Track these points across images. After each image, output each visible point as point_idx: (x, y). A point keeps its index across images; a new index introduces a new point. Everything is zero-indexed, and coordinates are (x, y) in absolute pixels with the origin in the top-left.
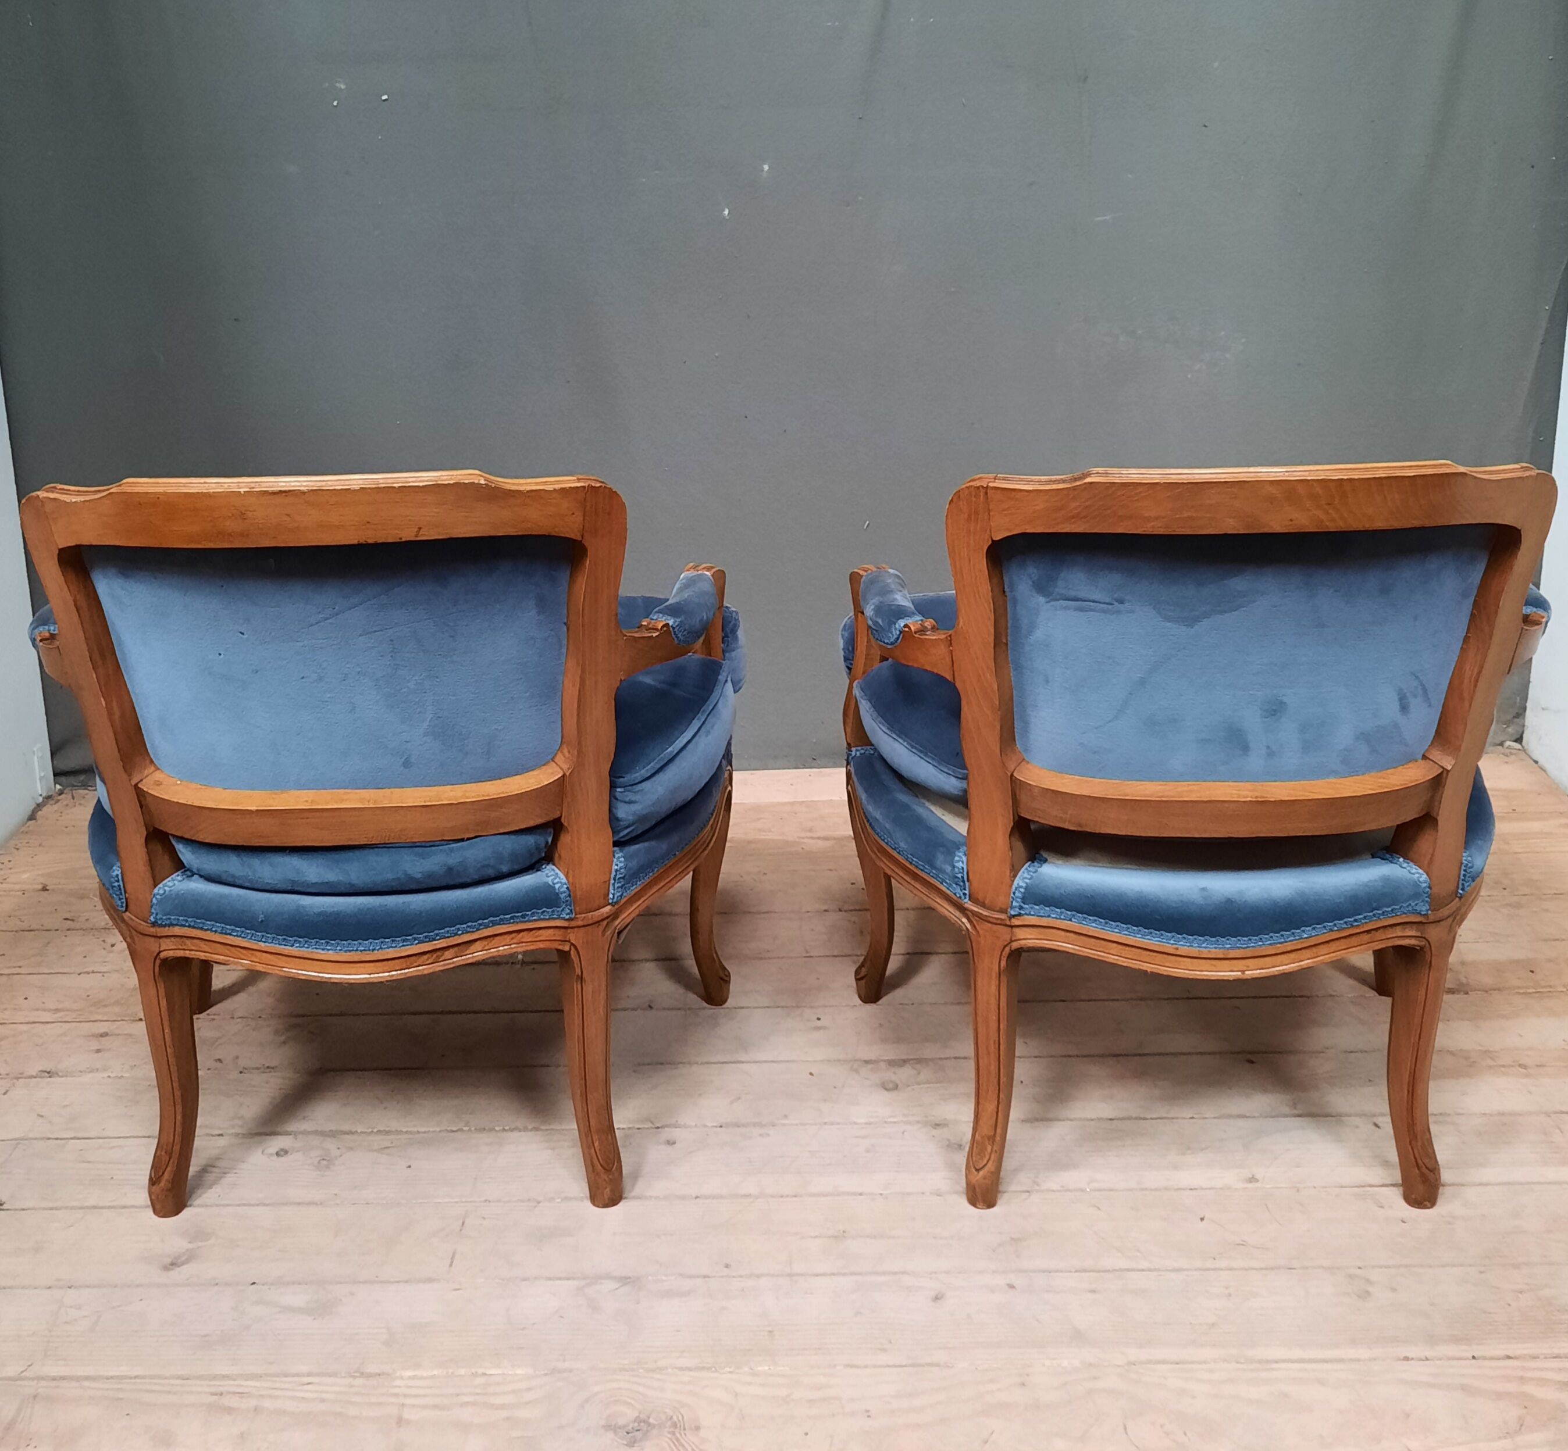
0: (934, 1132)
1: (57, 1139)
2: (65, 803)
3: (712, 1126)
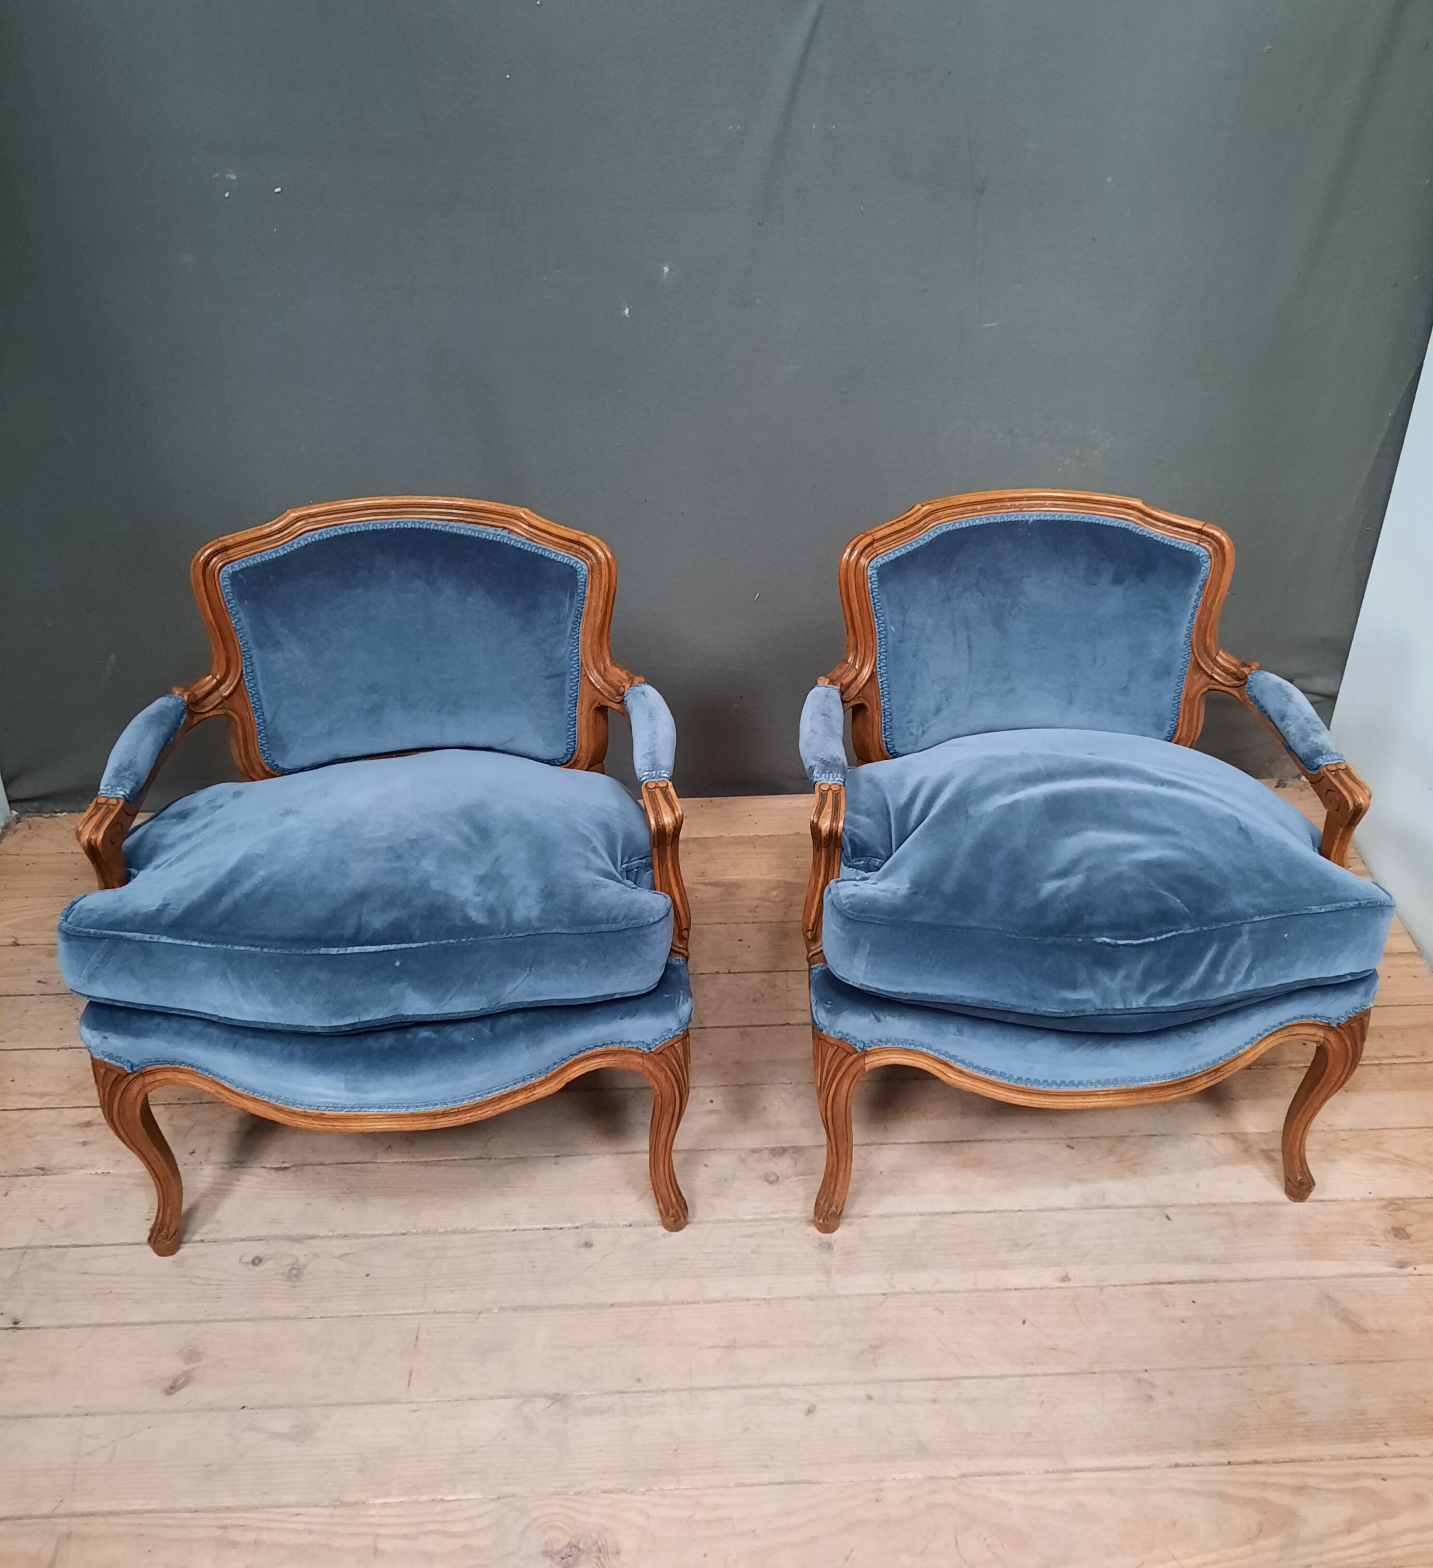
0: (809, 1230)
1: (57, 1247)
2: (23, 833)
3: (623, 1225)
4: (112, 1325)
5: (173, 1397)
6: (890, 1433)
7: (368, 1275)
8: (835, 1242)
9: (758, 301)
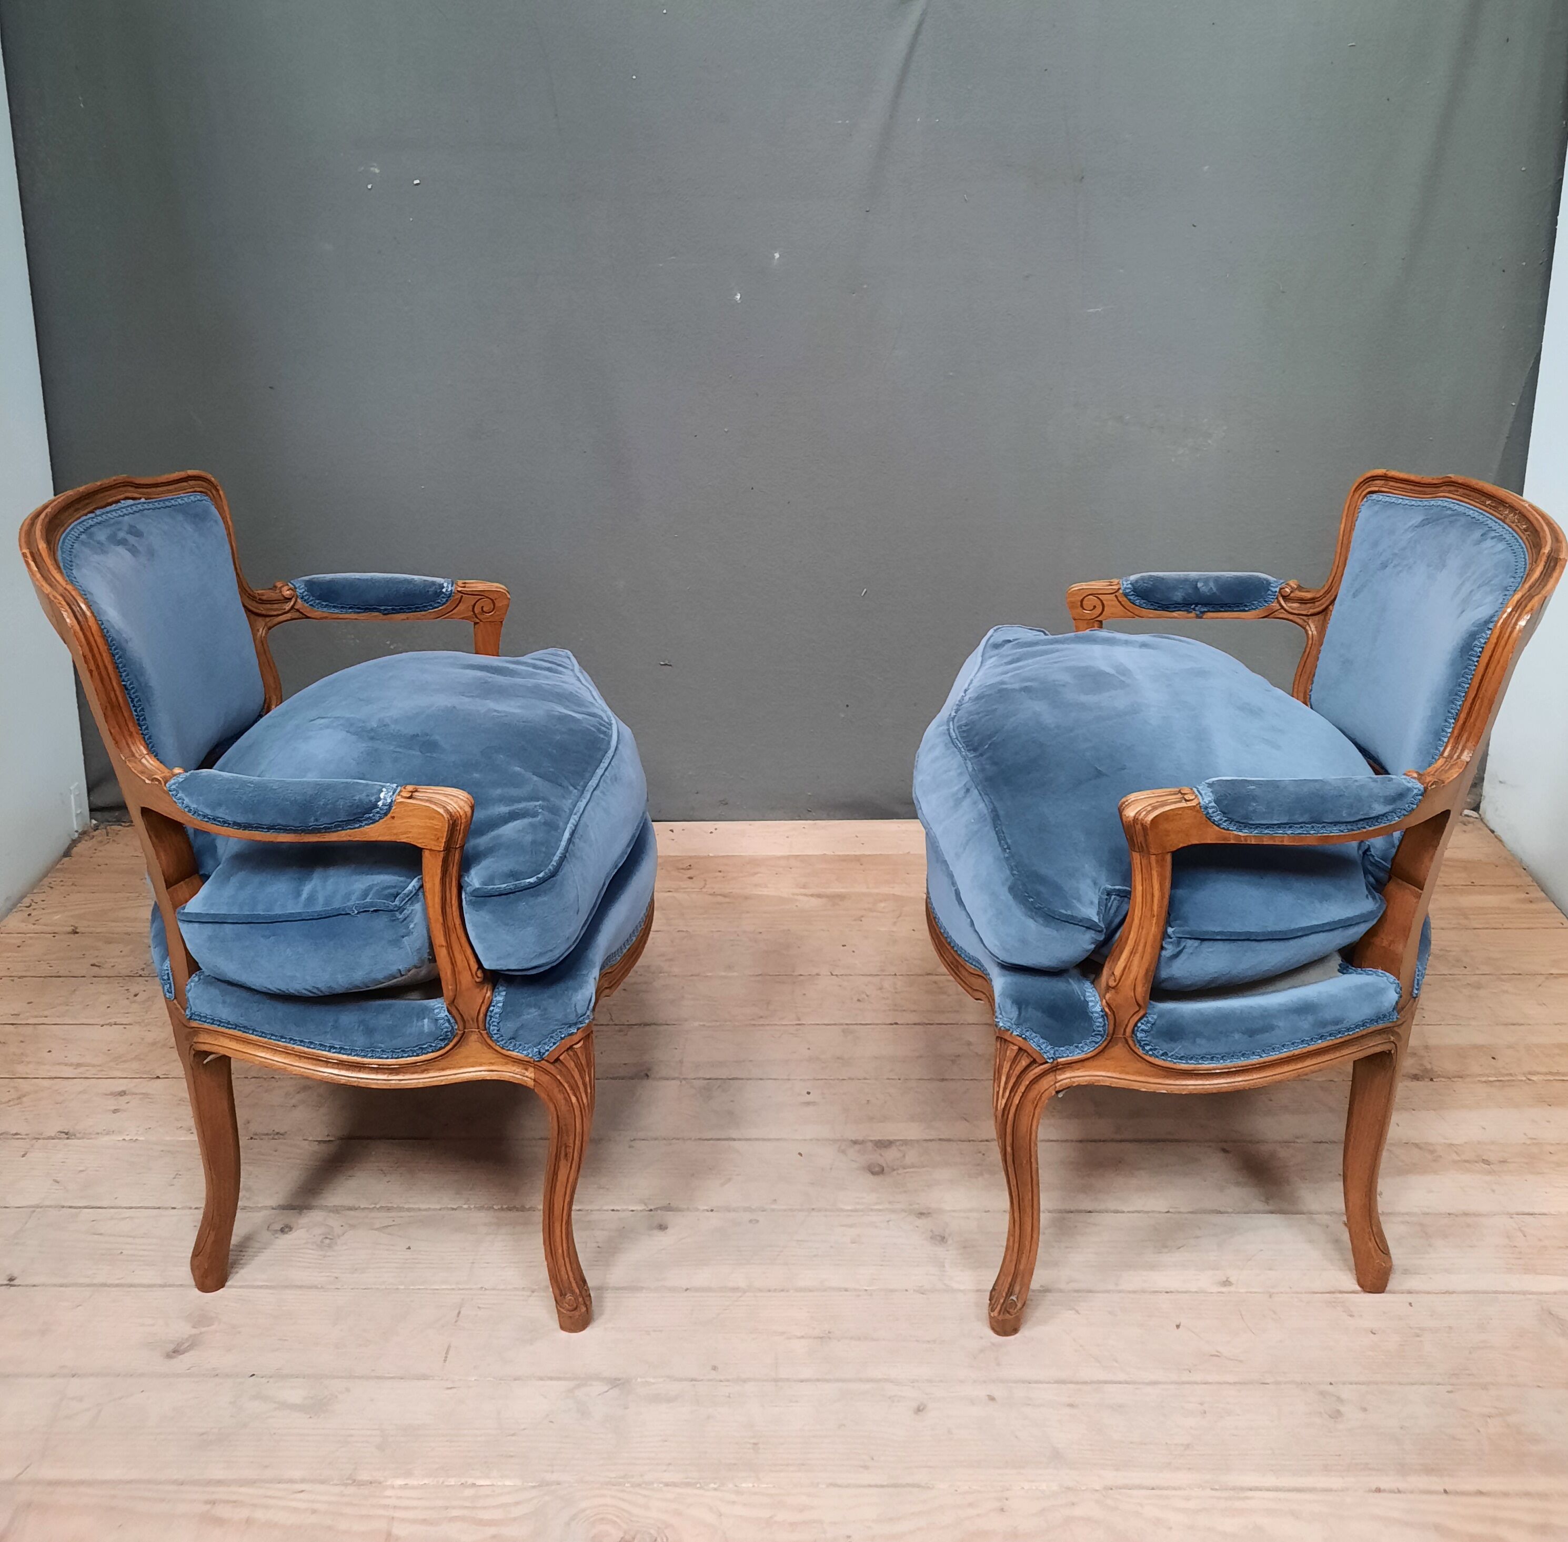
0: (920, 1222)
1: (70, 1207)
2: (100, 839)
3: (704, 1210)
4: (117, 1285)
5: (174, 1361)
6: (1017, 1437)
7: (409, 1248)
8: (950, 1235)
9: (865, 287)
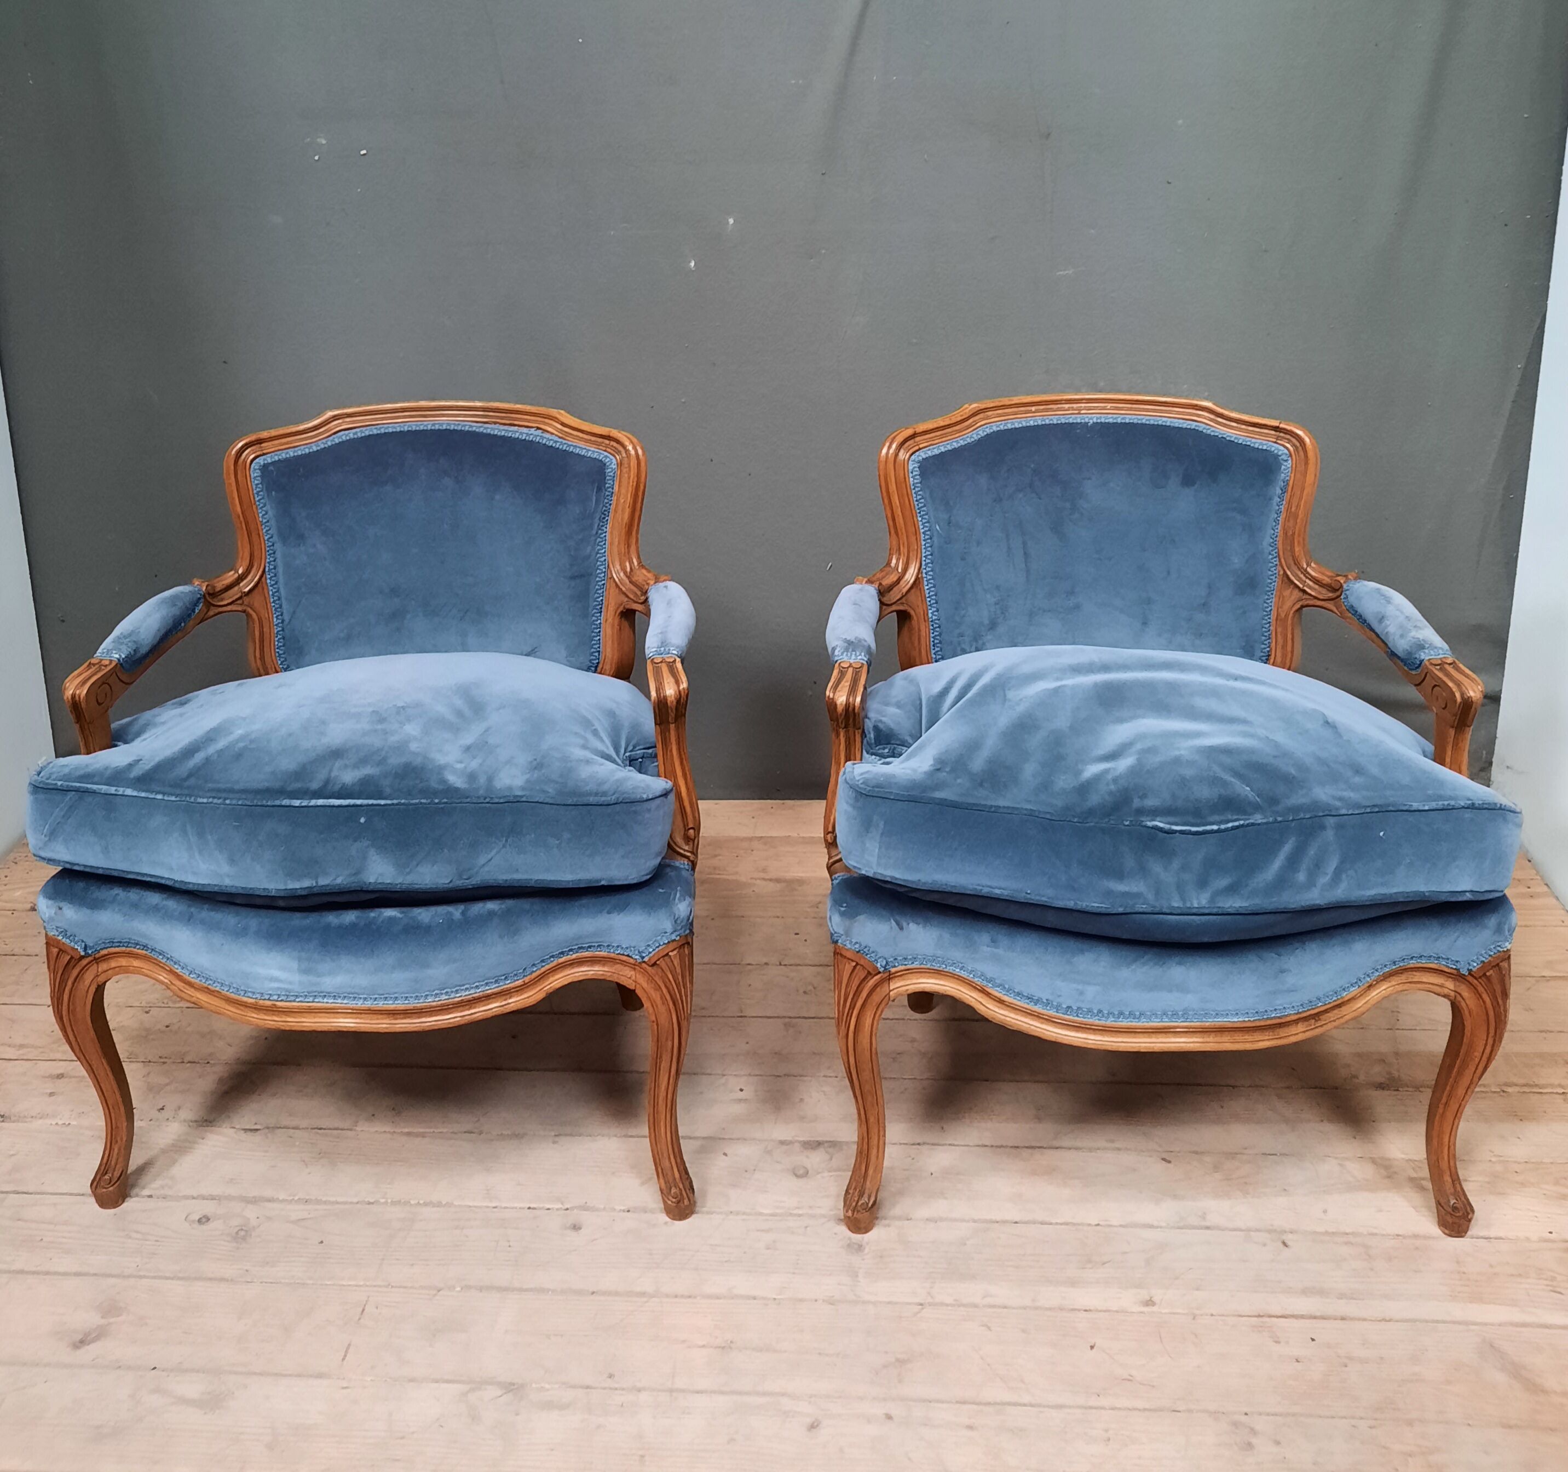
0: (837, 1228)
3: (620, 1210)
5: (79, 1352)
6: (910, 1459)
7: (322, 1242)
8: (867, 1244)
9: (823, 251)
